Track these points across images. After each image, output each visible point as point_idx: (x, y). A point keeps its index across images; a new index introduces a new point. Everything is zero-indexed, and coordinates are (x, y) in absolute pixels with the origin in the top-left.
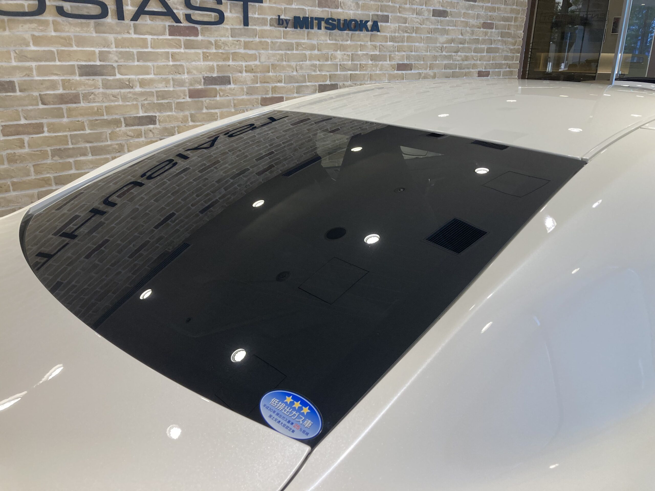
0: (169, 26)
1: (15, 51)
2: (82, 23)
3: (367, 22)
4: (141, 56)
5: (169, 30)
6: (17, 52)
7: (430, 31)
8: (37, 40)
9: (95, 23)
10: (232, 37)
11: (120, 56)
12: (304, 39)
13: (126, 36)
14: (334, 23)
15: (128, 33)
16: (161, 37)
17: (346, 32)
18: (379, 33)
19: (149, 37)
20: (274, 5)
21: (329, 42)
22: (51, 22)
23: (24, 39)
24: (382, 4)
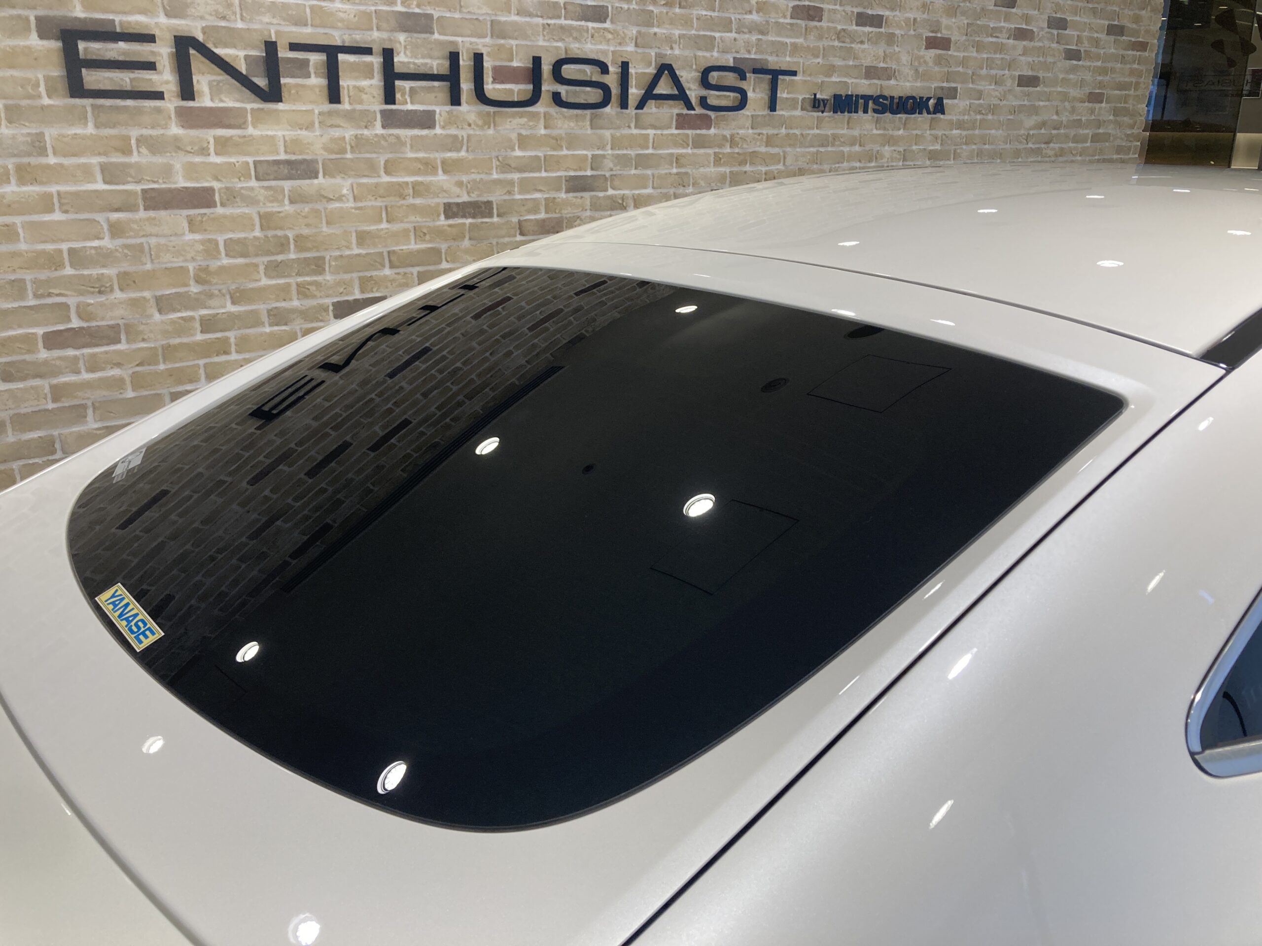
0: (677, 115)
1: (497, 157)
2: (577, 115)
3: (929, 99)
4: (642, 161)
5: (677, 121)
6: (500, 159)
7: (1014, 111)
8: (523, 141)
9: (592, 114)
10: (752, 128)
11: (616, 161)
12: (843, 129)
13: (626, 131)
14: (885, 102)
15: (629, 127)
16: (665, 132)
17: (899, 116)
18: (942, 116)
19: (651, 132)
20: (809, 79)
21: (875, 132)
22: (542, 115)
23: (510, 140)
24: (950, 70)
